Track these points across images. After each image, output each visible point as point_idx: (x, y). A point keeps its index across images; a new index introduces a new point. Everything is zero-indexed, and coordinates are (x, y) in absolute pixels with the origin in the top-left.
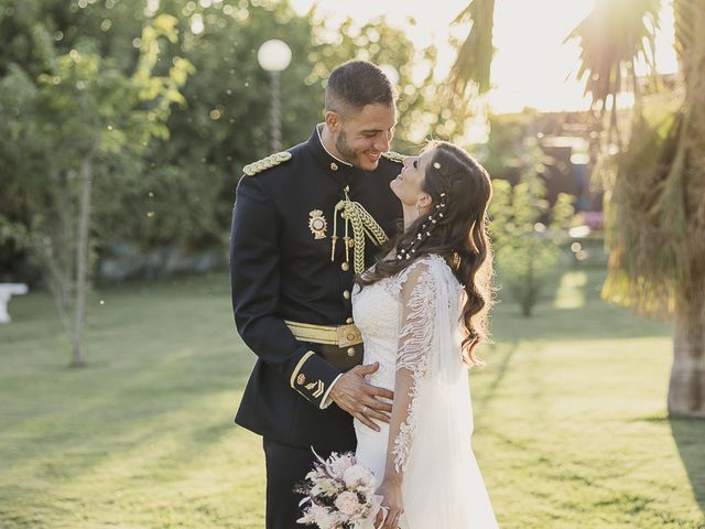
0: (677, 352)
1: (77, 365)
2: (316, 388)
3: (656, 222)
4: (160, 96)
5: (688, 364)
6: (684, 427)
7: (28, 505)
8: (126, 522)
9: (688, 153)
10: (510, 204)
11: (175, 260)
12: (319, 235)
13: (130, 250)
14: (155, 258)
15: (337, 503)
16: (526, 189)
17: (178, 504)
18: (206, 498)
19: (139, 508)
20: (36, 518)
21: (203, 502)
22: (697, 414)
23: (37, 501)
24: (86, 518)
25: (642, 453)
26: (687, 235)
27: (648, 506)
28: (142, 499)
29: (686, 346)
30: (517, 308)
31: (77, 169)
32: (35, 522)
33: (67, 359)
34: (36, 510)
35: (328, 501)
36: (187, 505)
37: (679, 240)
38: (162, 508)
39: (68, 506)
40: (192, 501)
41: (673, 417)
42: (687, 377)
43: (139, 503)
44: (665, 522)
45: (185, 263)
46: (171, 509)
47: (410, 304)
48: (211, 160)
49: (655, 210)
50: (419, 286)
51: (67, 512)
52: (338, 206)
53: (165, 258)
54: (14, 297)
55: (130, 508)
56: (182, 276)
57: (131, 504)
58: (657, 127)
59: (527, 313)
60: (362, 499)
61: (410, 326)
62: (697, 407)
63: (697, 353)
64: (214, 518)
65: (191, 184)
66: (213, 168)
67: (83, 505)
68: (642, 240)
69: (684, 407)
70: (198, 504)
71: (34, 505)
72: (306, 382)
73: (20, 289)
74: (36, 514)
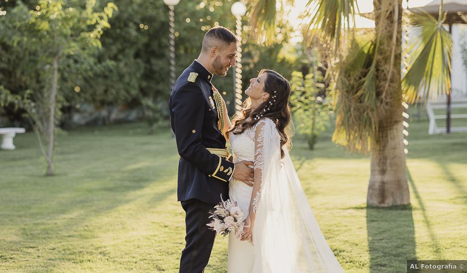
0: (373, 171)
1: (49, 175)
2: (229, 171)
3: (360, 100)
4: (97, 23)
5: (378, 178)
6: (374, 213)
7: (9, 249)
8: (60, 259)
9: (378, 62)
10: (303, 86)
11: (115, 114)
12: (214, 108)
13: (89, 108)
14: (104, 113)
15: (225, 220)
16: (312, 76)
17: (90, 250)
18: (105, 247)
19: (68, 252)
20: (12, 256)
21: (103, 249)
22: (383, 205)
23: (13, 248)
24: (39, 257)
25: (346, 226)
26: (377, 107)
27: (340, 254)
28: (71, 247)
29: (377, 168)
30: (306, 145)
31: (51, 64)
32: (11, 258)
33: (44, 172)
34: (13, 252)
35: (221, 219)
36: (94, 251)
37: (372, 110)
38: (81, 252)
39: (30, 250)
40: (97, 248)
41: (369, 207)
42: (377, 185)
43: (68, 249)
44: (347, 262)
45: (122, 116)
46: (85, 253)
47: (258, 140)
48: (137, 55)
49: (359, 93)
50: (262, 132)
51: (29, 253)
52: (214, 94)
53: (110, 113)
54: (17, 135)
55: (63, 252)
56: (120, 123)
57: (64, 250)
58: (363, 48)
59: (311, 148)
60: (235, 220)
61: (259, 150)
62: (383, 201)
63: (383, 172)
64: (107, 258)
65: (125, 70)
66: (139, 61)
67: (38, 250)
68: (352, 109)
69: (375, 202)
70: (100, 250)
71: (12, 250)
72: (224, 170)
73: (22, 130)
74: (12, 255)
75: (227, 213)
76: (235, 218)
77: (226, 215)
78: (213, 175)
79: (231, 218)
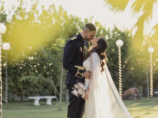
2: (82, 74)
12: (82, 52)
15: (78, 90)
33: (58, 109)
35: (77, 90)
50: (92, 57)
52: (84, 47)
60: (83, 90)
61: (91, 64)
72: (80, 74)
73: (55, 97)
75: (79, 87)
76: (82, 89)
77: (79, 88)
78: (76, 75)
79: (81, 89)
